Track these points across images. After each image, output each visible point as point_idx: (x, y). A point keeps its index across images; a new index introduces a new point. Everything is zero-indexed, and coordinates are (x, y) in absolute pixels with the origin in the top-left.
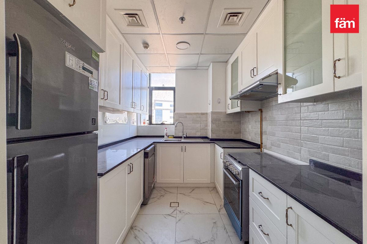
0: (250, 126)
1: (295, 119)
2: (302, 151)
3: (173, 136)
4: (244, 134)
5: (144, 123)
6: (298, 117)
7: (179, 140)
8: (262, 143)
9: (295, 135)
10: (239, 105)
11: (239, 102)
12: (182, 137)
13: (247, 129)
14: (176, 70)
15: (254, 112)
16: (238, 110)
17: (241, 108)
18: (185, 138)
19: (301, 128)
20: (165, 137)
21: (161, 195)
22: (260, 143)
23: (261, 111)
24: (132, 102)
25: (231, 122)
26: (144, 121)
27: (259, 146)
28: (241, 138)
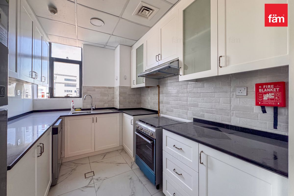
0: (149, 98)
1: (184, 92)
2: (188, 113)
3: (81, 108)
4: (144, 104)
5: (43, 96)
6: (186, 91)
7: (87, 112)
8: (159, 110)
9: (183, 103)
10: (144, 82)
11: (144, 79)
12: (91, 109)
13: (147, 101)
14: (84, 44)
15: (153, 88)
16: (143, 85)
17: (146, 84)
18: (93, 109)
19: (187, 98)
20: (72, 109)
21: (72, 169)
22: (157, 110)
23: (159, 86)
24: (32, 71)
25: (135, 95)
26: (43, 94)
27: (156, 112)
28: (142, 107)
